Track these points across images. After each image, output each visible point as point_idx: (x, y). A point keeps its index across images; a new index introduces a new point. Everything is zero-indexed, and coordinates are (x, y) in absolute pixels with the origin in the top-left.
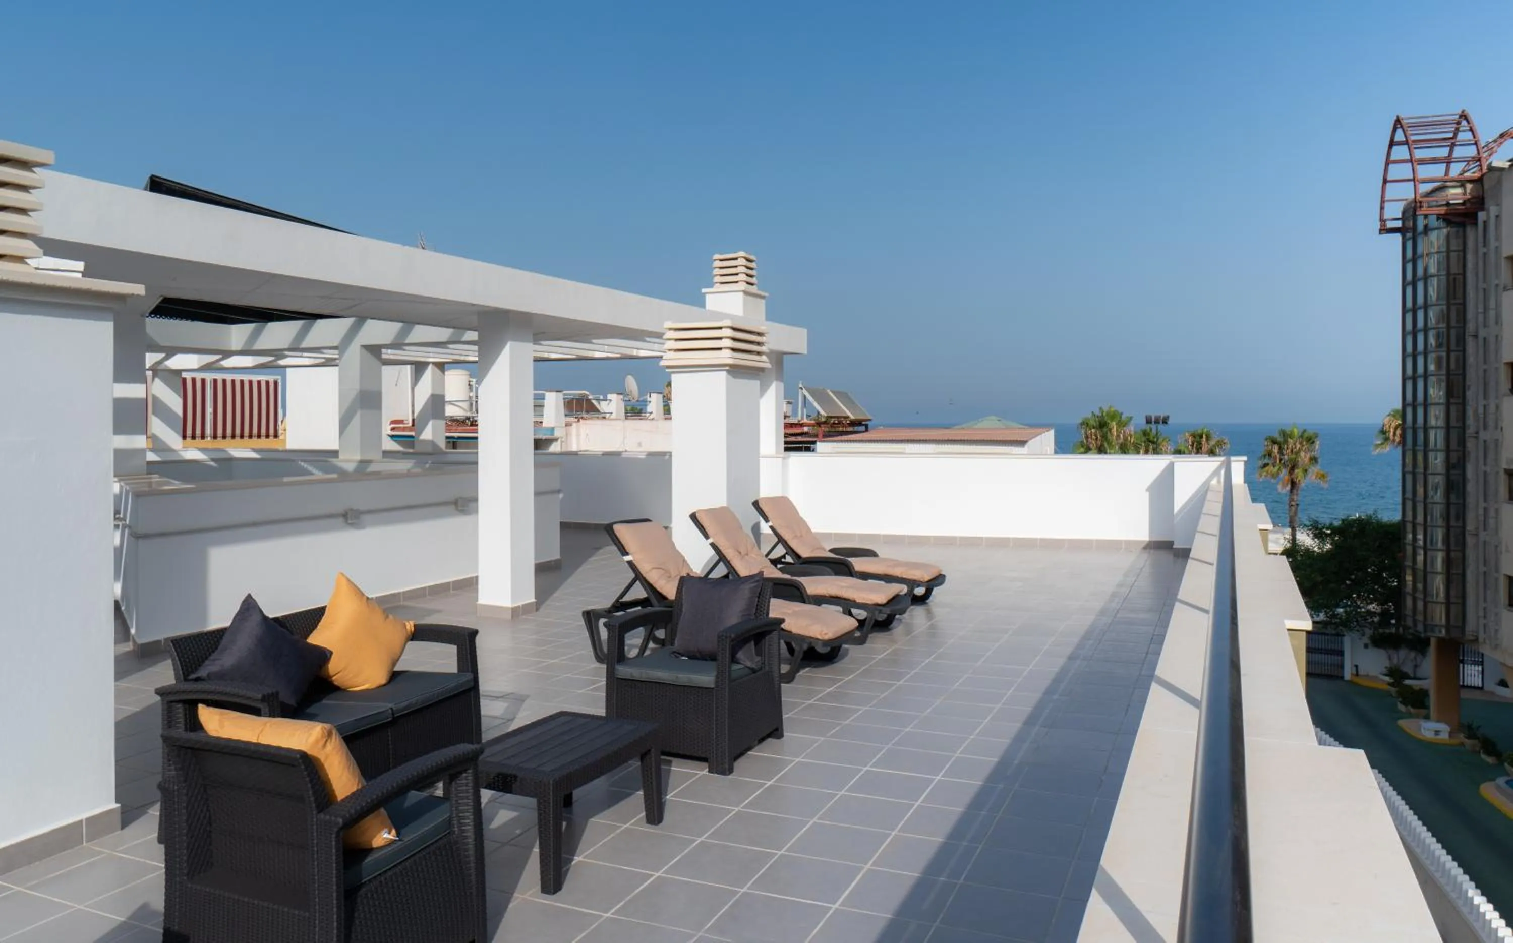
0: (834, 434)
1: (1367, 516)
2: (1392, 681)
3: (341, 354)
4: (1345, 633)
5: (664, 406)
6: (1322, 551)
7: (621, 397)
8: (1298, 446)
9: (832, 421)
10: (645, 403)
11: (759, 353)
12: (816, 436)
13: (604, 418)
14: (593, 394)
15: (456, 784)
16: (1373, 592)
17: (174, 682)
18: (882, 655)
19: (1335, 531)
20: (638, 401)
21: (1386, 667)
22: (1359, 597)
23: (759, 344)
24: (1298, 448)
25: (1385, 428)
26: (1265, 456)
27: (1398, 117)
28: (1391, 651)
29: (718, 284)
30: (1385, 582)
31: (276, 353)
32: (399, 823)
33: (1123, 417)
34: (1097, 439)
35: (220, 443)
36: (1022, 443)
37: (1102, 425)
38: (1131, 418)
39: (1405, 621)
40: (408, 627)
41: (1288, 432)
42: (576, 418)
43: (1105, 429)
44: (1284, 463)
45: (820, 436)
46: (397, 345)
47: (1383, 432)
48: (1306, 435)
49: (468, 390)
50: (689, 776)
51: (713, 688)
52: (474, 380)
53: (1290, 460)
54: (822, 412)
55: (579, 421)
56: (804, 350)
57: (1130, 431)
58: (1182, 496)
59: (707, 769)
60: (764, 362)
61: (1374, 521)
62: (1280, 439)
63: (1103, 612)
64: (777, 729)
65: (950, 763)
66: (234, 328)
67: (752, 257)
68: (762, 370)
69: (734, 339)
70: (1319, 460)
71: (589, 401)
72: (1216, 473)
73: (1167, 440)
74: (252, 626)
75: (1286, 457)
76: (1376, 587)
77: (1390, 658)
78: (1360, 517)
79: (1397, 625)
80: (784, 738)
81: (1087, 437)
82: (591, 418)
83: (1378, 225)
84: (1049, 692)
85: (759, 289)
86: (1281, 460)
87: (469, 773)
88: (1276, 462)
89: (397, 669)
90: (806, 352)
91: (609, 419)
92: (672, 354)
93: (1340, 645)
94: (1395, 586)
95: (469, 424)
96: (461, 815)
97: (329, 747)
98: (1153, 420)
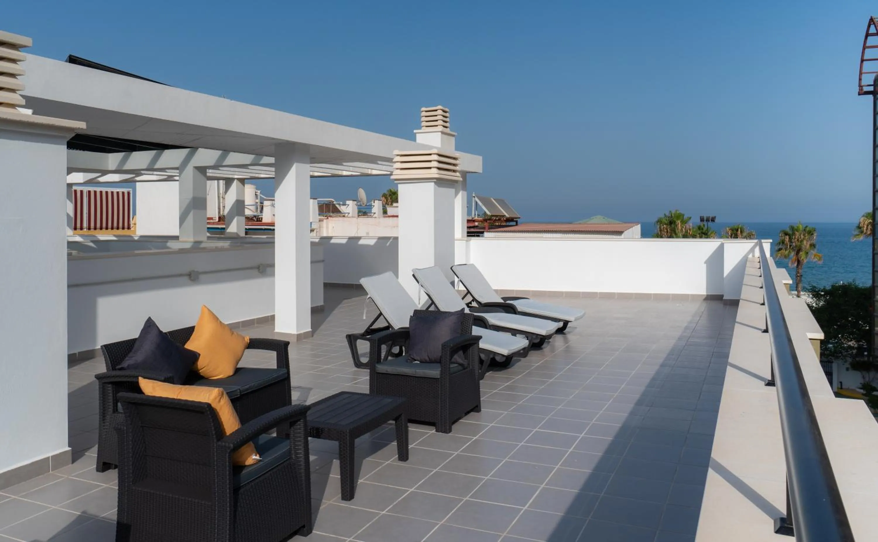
0: (496, 227)
1: (848, 283)
2: (865, 392)
3: (180, 173)
4: (833, 361)
5: (383, 209)
6: (818, 306)
7: (355, 202)
8: (802, 237)
9: (495, 219)
10: (370, 207)
11: (454, 171)
12: (484, 228)
13: (344, 216)
14: (336, 201)
15: (294, 428)
16: (852, 333)
17: (106, 371)
18: (538, 364)
19: (827, 293)
20: (366, 205)
21: (861, 384)
22: (842, 336)
23: (454, 165)
24: (802, 238)
25: (861, 225)
26: (780, 243)
27: (871, 17)
28: (864, 373)
29: (425, 127)
30: (860, 327)
31: (136, 172)
32: (260, 451)
33: (685, 217)
34: (667, 232)
35: (92, 232)
36: (620, 233)
37: (671, 223)
38: (690, 218)
39: (874, 352)
40: (246, 340)
41: (796, 228)
42: (326, 216)
43: (673, 226)
44: (793, 248)
45: (487, 228)
46: (216, 167)
47: (859, 227)
48: (808, 229)
49: (255, 198)
50: (424, 434)
51: (438, 379)
52: (259, 192)
53: (796, 246)
54: (488, 213)
55: (328, 218)
56: (480, 171)
57: (689, 226)
58: (729, 266)
59: (435, 430)
60: (457, 176)
61: (853, 286)
62: (791, 232)
63: (680, 339)
64: (477, 406)
65: (589, 427)
66: (111, 155)
67: (447, 110)
68: (456, 182)
69: (439, 162)
70: (817, 246)
71: (334, 205)
72: (752, 250)
73: (714, 232)
74: (152, 337)
75: (794, 244)
76: (855, 330)
77: (864, 377)
78: (843, 284)
79: (868, 356)
80: (482, 411)
81: (661, 231)
82: (336, 217)
83: (857, 89)
84: (651, 385)
85: (451, 130)
86: (790, 246)
87: (301, 422)
88: (787, 248)
89: (239, 366)
90: (481, 172)
91: (347, 217)
92: (399, 172)
93: (830, 369)
94: (867, 329)
95: (256, 220)
96: (297, 447)
97: (223, 402)
98: (705, 219)
